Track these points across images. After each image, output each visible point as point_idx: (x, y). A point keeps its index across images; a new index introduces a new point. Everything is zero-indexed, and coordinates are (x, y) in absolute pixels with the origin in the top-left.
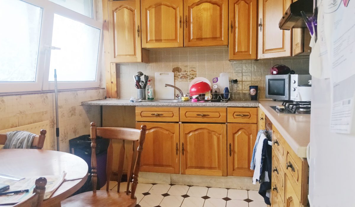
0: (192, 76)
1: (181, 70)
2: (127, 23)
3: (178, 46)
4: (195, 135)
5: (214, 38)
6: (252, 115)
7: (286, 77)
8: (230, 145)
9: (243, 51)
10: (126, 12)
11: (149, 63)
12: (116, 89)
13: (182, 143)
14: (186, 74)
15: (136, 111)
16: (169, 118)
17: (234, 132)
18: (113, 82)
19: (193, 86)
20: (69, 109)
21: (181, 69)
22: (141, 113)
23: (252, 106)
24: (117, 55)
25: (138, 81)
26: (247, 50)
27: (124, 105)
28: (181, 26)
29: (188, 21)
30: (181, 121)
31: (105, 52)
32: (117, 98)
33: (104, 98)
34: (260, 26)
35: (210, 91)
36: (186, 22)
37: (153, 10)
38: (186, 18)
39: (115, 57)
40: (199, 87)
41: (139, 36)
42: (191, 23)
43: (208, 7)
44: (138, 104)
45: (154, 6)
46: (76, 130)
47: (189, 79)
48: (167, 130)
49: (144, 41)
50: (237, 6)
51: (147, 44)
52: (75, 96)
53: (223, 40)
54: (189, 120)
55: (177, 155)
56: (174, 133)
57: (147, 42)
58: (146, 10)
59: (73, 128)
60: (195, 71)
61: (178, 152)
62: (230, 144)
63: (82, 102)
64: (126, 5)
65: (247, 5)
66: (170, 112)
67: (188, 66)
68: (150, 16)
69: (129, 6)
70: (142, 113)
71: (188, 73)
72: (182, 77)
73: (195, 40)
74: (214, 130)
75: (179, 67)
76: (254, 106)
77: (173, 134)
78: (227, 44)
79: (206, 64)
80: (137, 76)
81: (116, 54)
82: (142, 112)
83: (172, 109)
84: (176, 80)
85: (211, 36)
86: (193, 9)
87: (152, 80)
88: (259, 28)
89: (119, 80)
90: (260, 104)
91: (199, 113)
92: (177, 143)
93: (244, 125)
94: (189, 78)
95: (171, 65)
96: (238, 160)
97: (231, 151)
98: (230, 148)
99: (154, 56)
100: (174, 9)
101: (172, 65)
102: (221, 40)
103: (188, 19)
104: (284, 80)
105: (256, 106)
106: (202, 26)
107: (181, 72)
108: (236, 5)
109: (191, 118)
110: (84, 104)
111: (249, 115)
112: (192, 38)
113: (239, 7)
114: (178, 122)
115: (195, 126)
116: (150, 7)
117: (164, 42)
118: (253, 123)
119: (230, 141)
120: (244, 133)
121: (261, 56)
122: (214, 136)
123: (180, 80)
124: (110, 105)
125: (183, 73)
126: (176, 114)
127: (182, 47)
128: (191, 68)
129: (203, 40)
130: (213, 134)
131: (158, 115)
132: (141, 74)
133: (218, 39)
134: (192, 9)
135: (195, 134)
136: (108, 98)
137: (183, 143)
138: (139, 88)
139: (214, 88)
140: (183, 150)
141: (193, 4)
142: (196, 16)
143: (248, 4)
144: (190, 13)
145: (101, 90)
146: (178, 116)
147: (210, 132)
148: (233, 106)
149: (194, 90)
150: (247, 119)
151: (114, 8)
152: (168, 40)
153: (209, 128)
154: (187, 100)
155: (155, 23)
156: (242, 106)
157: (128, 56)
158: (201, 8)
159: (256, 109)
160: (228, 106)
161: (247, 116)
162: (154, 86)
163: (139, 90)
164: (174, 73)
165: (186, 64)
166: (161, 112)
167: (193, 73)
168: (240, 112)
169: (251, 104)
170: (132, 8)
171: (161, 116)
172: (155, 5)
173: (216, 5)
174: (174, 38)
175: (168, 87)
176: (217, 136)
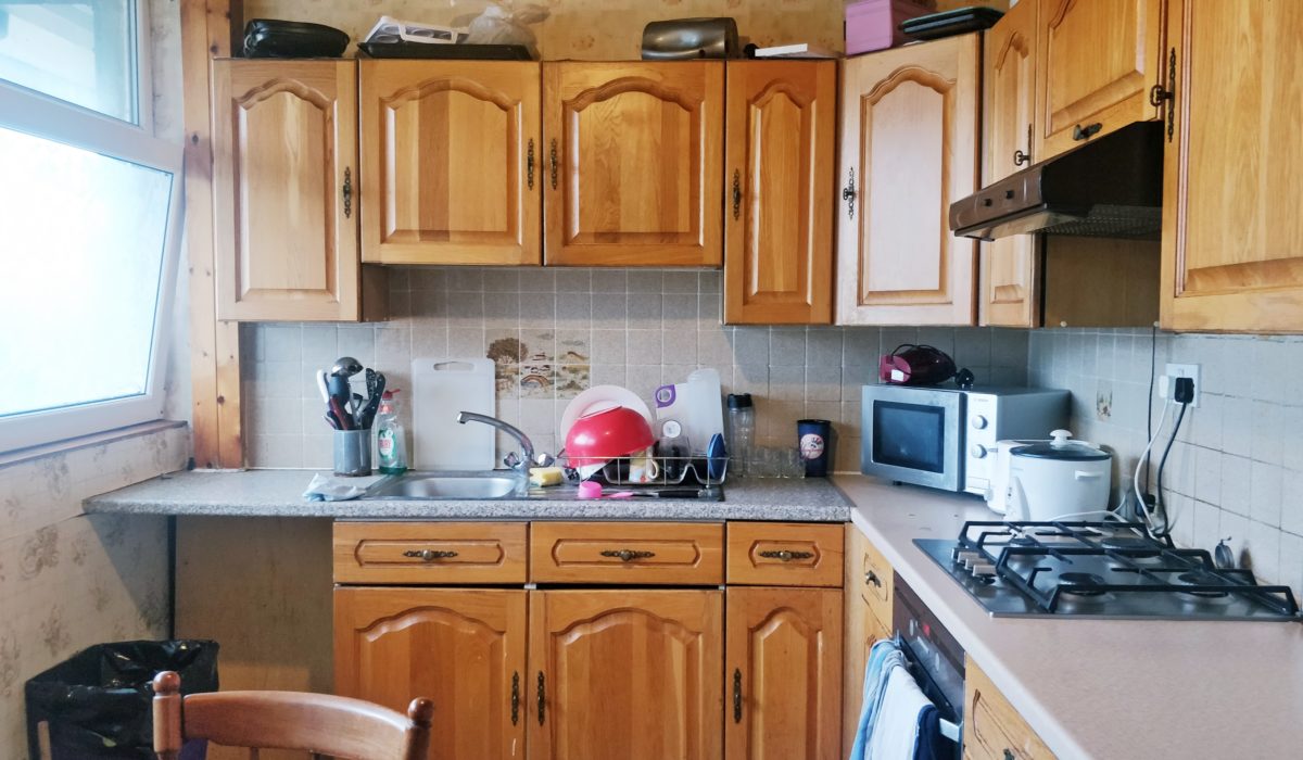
0: (570, 377)
1: (525, 351)
2: (296, 159)
3: (518, 262)
4: (593, 636)
5: (667, 236)
6: (822, 553)
7: (947, 399)
8: (738, 677)
9: (782, 290)
10: (292, 107)
11: (388, 320)
12: (237, 429)
13: (537, 675)
14: (547, 366)
15: (336, 541)
16: (480, 567)
17: (755, 622)
18: (226, 398)
19: (581, 426)
20: (29, 542)
21: (523, 346)
22: (359, 546)
23: (824, 517)
24: (250, 290)
25: (341, 396)
26: (794, 289)
27: (281, 514)
28: (530, 182)
29: (560, 161)
30: (536, 580)
31: (191, 270)
32: (243, 465)
33: (182, 465)
34: (850, 197)
35: (649, 449)
36: (552, 166)
37: (414, 108)
38: (554, 151)
39: (238, 299)
40: (607, 430)
41: (347, 211)
42: (572, 168)
43: (645, 110)
44: (347, 508)
45: (418, 93)
46: (58, 630)
47: (559, 389)
48: (472, 620)
49: (370, 234)
50: (760, 111)
51: (385, 246)
52: (56, 478)
53: (701, 242)
54: (568, 575)
55: (515, 724)
56: (502, 633)
57: (384, 240)
58: (382, 104)
59: (43, 625)
60: (582, 358)
61: (521, 714)
62: (738, 671)
63: (87, 502)
64: (296, 82)
65: (798, 110)
66: (487, 544)
67: (553, 337)
68: (401, 130)
69: (305, 87)
70: (362, 548)
71: (556, 366)
72: (531, 377)
73: (591, 240)
74: (672, 616)
75: (515, 338)
76: (833, 519)
77: (496, 637)
78: (719, 262)
79: (627, 328)
80: (333, 375)
81: (246, 287)
82: (362, 541)
83: (497, 530)
84: (502, 393)
85: (655, 228)
86: (582, 113)
87: (398, 390)
88: (844, 205)
89: (253, 387)
90: (854, 510)
91: (611, 547)
92: (516, 674)
93: (792, 593)
94: (556, 385)
95: (484, 328)
96: (768, 737)
97: (740, 700)
98: (737, 689)
99: (410, 291)
100: (504, 108)
101: (487, 331)
102: (694, 242)
103: (560, 154)
104: (940, 411)
105: (841, 518)
106: (619, 185)
107: (523, 359)
108: (753, 107)
109: (579, 566)
110: (99, 507)
111: (812, 555)
112: (576, 230)
113: (766, 116)
114: (520, 586)
115: (595, 601)
116: (397, 95)
117: (460, 243)
118: (827, 584)
119: (736, 661)
120: (794, 624)
121: (848, 313)
122: (673, 639)
123: (520, 390)
124: (218, 512)
125: (533, 364)
126: (514, 551)
127: (534, 265)
128: (567, 343)
129: (623, 241)
130: (666, 633)
131: (436, 557)
132: (354, 367)
133: (681, 241)
134: (576, 115)
135: (595, 634)
136: (201, 466)
137: (541, 673)
138: (343, 423)
139: (667, 434)
140: (542, 703)
141: (582, 93)
142: (597, 146)
143: (800, 107)
144: (571, 128)
145: (171, 435)
146: (524, 559)
147: (655, 623)
148: (750, 517)
149: (583, 440)
150: (806, 570)
151: (240, 91)
152: (474, 233)
153: (651, 609)
154: (554, 481)
155: (422, 161)
156: (785, 517)
157: (298, 296)
158: (614, 114)
159: (838, 527)
160: (730, 516)
161: (805, 556)
162: (406, 414)
163: (343, 434)
164: (496, 360)
165: (544, 325)
166: (448, 544)
167: (577, 363)
168: (776, 542)
169: (822, 510)
170: (318, 92)
171: (447, 559)
172: (421, 86)
173: (676, 105)
174: (502, 226)
175: (470, 423)
176: (683, 641)
